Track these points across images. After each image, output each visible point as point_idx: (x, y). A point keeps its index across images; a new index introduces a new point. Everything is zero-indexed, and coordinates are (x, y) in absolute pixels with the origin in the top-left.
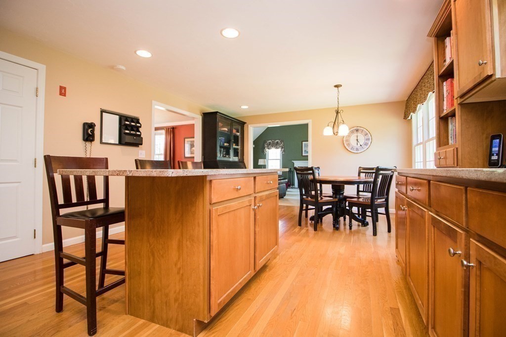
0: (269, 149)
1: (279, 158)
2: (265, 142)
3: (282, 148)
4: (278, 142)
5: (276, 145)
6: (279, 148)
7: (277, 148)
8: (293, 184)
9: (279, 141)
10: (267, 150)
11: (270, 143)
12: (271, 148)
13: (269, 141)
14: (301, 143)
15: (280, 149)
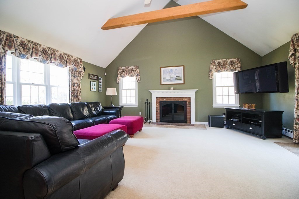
0: (122, 77)
1: (135, 88)
2: (118, 69)
3: (138, 75)
4: (132, 69)
5: (130, 72)
6: (133, 76)
7: (131, 76)
8: (151, 118)
9: (134, 68)
10: (120, 78)
11: (124, 69)
12: (125, 76)
13: (123, 68)
14: (159, 70)
15: (135, 77)
